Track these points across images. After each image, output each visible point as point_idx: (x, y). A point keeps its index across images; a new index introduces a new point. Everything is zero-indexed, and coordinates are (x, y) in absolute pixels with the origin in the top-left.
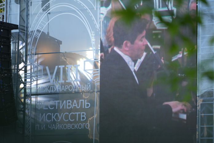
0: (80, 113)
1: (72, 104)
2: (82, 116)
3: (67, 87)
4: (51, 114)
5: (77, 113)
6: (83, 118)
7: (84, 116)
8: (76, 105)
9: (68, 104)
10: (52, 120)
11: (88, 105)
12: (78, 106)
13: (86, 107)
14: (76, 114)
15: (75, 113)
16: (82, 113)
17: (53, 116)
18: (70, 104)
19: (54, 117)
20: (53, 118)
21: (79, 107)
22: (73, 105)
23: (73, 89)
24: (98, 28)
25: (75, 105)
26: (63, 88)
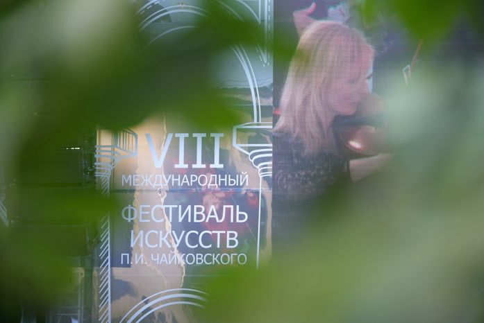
0: (224, 232)
1: (206, 213)
2: (228, 239)
3: (194, 178)
4: (157, 232)
5: (219, 233)
6: (232, 243)
7: (234, 239)
8: (216, 216)
9: (196, 213)
10: (159, 245)
11: (242, 217)
12: (220, 218)
13: (238, 221)
14: (217, 234)
15: (214, 232)
16: (229, 232)
17: (163, 237)
18: (201, 213)
19: (164, 239)
20: (163, 241)
21: (221, 221)
22: (209, 216)
23: (208, 183)
24: (265, 62)
25: (213, 216)
26: (185, 180)
